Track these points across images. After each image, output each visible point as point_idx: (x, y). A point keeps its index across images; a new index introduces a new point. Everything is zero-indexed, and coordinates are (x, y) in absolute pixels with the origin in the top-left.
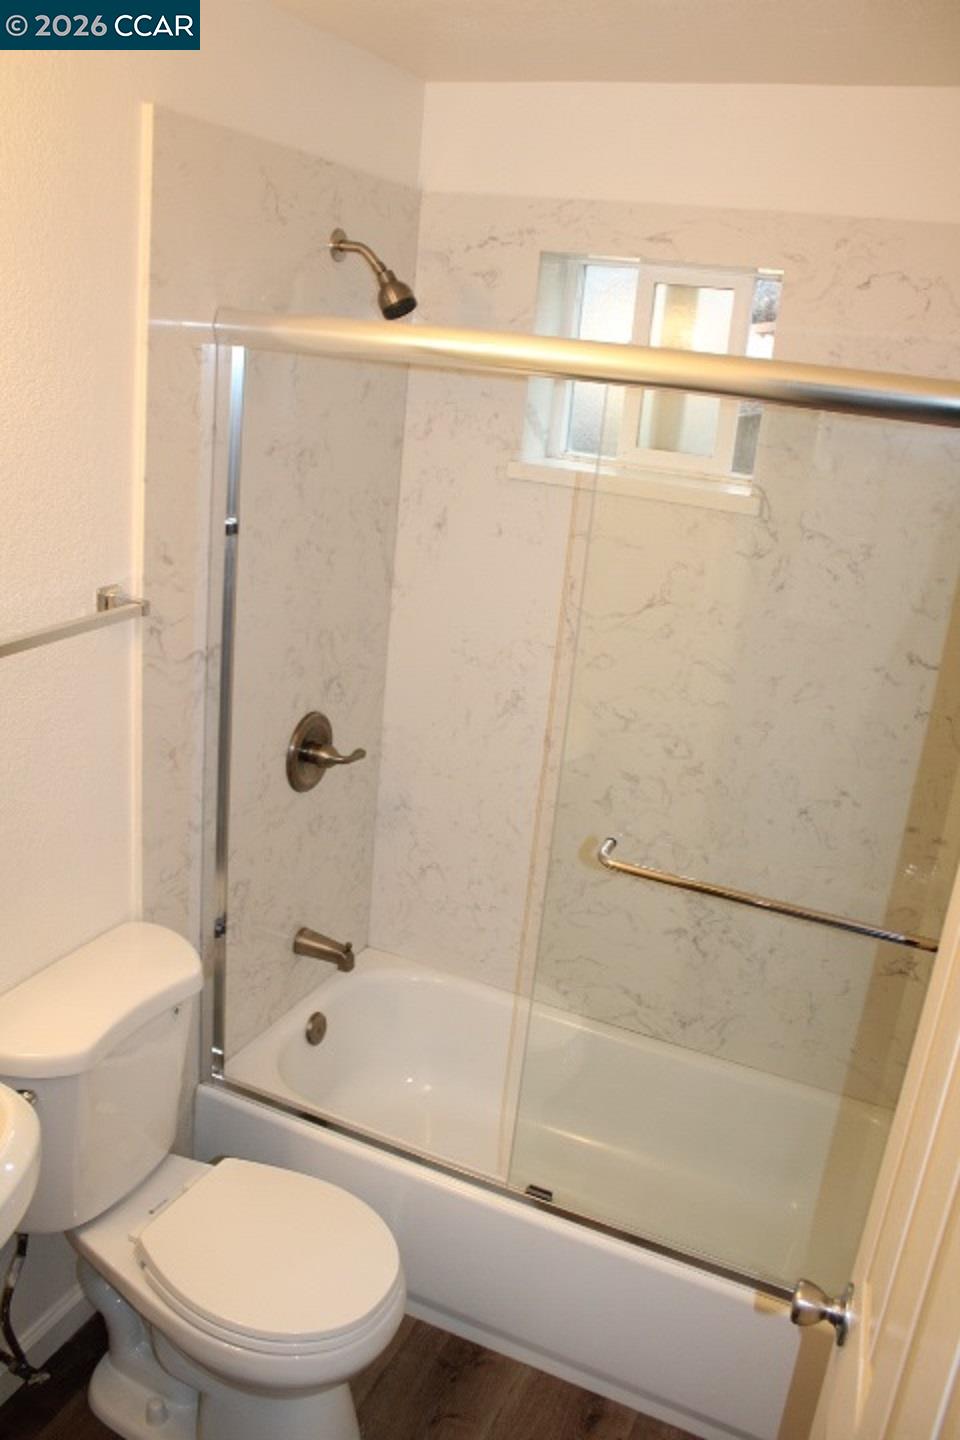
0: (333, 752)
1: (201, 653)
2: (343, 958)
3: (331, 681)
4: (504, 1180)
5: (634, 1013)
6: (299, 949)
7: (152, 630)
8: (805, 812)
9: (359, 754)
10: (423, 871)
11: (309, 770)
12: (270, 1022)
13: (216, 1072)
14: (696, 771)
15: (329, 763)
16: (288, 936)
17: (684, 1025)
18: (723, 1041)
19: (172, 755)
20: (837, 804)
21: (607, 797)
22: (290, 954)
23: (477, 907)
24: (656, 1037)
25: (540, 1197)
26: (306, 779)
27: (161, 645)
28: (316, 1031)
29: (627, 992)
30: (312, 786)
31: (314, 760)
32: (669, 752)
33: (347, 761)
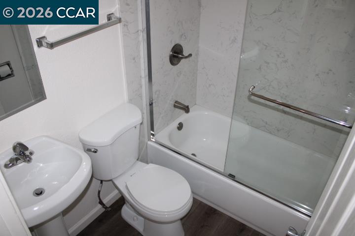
0: (183, 55)
1: (141, 30)
2: (186, 109)
3: (182, 35)
4: (223, 171)
5: (265, 126)
6: (175, 106)
7: (124, 25)
8: (317, 75)
9: (190, 55)
10: (210, 85)
11: (176, 59)
12: (168, 125)
13: (153, 138)
14: (286, 61)
15: (182, 58)
16: (173, 103)
17: (278, 131)
18: (289, 136)
19: (134, 59)
20: (328, 73)
21: (260, 68)
22: (173, 108)
23: (224, 96)
24: (270, 133)
25: (232, 177)
26: (176, 62)
27: (128, 29)
28: (180, 127)
29: (263, 121)
30: (177, 64)
31: (177, 57)
32: (278, 56)
33: (186, 57)
